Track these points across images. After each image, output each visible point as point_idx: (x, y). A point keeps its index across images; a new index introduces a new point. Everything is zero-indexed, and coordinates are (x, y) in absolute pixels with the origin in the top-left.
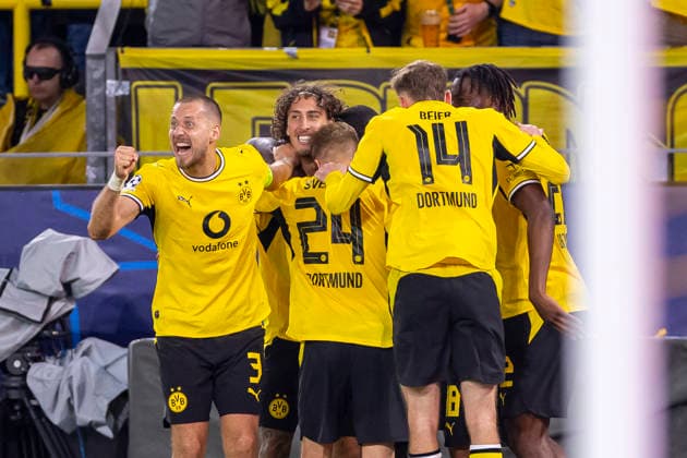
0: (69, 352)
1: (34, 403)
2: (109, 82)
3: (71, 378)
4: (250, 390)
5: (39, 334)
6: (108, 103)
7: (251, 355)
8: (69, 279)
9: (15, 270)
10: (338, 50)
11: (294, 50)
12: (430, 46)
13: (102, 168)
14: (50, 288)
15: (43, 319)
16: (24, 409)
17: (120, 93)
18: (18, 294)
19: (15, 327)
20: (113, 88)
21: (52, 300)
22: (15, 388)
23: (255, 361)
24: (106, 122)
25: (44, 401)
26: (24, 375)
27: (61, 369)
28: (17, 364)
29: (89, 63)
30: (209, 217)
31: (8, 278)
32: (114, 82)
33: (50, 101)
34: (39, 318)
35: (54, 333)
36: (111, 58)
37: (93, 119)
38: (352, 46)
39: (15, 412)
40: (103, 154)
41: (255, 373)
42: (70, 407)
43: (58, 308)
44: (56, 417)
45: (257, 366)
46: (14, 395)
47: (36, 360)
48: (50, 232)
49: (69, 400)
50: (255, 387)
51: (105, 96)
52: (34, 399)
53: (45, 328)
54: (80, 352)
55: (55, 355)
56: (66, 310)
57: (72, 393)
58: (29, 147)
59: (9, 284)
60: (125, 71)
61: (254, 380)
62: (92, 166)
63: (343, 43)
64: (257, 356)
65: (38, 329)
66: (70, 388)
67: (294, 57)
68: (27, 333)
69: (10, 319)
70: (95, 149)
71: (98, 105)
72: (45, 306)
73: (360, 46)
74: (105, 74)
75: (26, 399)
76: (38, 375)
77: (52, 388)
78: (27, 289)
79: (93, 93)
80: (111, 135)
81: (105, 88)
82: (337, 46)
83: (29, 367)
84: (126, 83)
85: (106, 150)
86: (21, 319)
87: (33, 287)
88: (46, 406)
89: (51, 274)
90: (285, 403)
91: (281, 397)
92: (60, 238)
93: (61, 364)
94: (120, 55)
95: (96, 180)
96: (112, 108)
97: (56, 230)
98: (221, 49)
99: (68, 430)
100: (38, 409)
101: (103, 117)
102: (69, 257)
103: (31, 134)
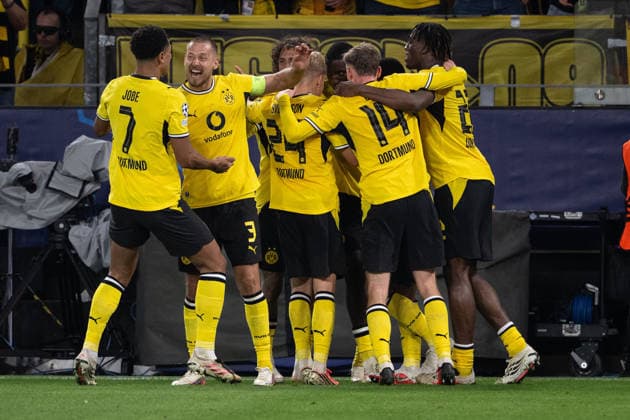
0: (96, 218)
1: (73, 252)
2: (101, 36)
3: (99, 236)
4: (250, 248)
5: (77, 205)
6: (100, 51)
7: (247, 224)
8: (98, 168)
9: (60, 163)
10: (254, 16)
11: (227, 16)
12: (319, 14)
13: (95, 95)
14: (85, 174)
15: (80, 195)
16: (66, 256)
17: (109, 44)
18: (62, 179)
19: (60, 201)
20: (104, 41)
21: (85, 182)
22: (59, 242)
23: (250, 227)
24: (98, 63)
25: (81, 250)
26: (66, 234)
27: (91, 230)
28: (61, 226)
29: (86, 23)
30: (210, 116)
31: (55, 168)
32: (105, 37)
33: (52, 50)
34: (77, 195)
35: (86, 205)
36: (102, 21)
37: (89, 61)
38: (264, 13)
39: (59, 258)
40: (96, 85)
41: (251, 236)
42: (99, 255)
43: (89, 188)
44: (88, 262)
45: (253, 231)
46: (59, 246)
47: (74, 223)
48: (83, 138)
49: (98, 250)
50: (252, 244)
51: (98, 45)
52: (74, 249)
53: (79, 202)
54: (102, 219)
55: (85, 219)
56: (94, 189)
57: (100, 247)
58: (38, 80)
59: (56, 173)
60: (112, 29)
61: (251, 240)
62: (88, 92)
63: (258, 11)
64: (251, 223)
65: (76, 203)
66: (99, 242)
67: (227, 21)
68: (68, 205)
69: (58, 196)
70: (91, 81)
71: (92, 52)
72: (80, 187)
73: (269, 14)
74: (98, 30)
75: (67, 250)
76: (76, 233)
77: (86, 242)
78: (69, 175)
79: (89, 44)
80: (102, 72)
81: (98, 41)
82: (253, 13)
83: (70, 228)
84: (113, 38)
85: (98, 82)
86: (65, 196)
87: (73, 174)
88: (81, 253)
89: (85, 165)
90: (275, 253)
91: (272, 249)
92: (89, 142)
93: (90, 226)
94: (109, 19)
95: (91, 103)
96: (103, 54)
97: (87, 135)
98: (177, 15)
99: (96, 270)
100: (76, 255)
101: (95, 59)
102: (97, 154)
103: (40, 70)
